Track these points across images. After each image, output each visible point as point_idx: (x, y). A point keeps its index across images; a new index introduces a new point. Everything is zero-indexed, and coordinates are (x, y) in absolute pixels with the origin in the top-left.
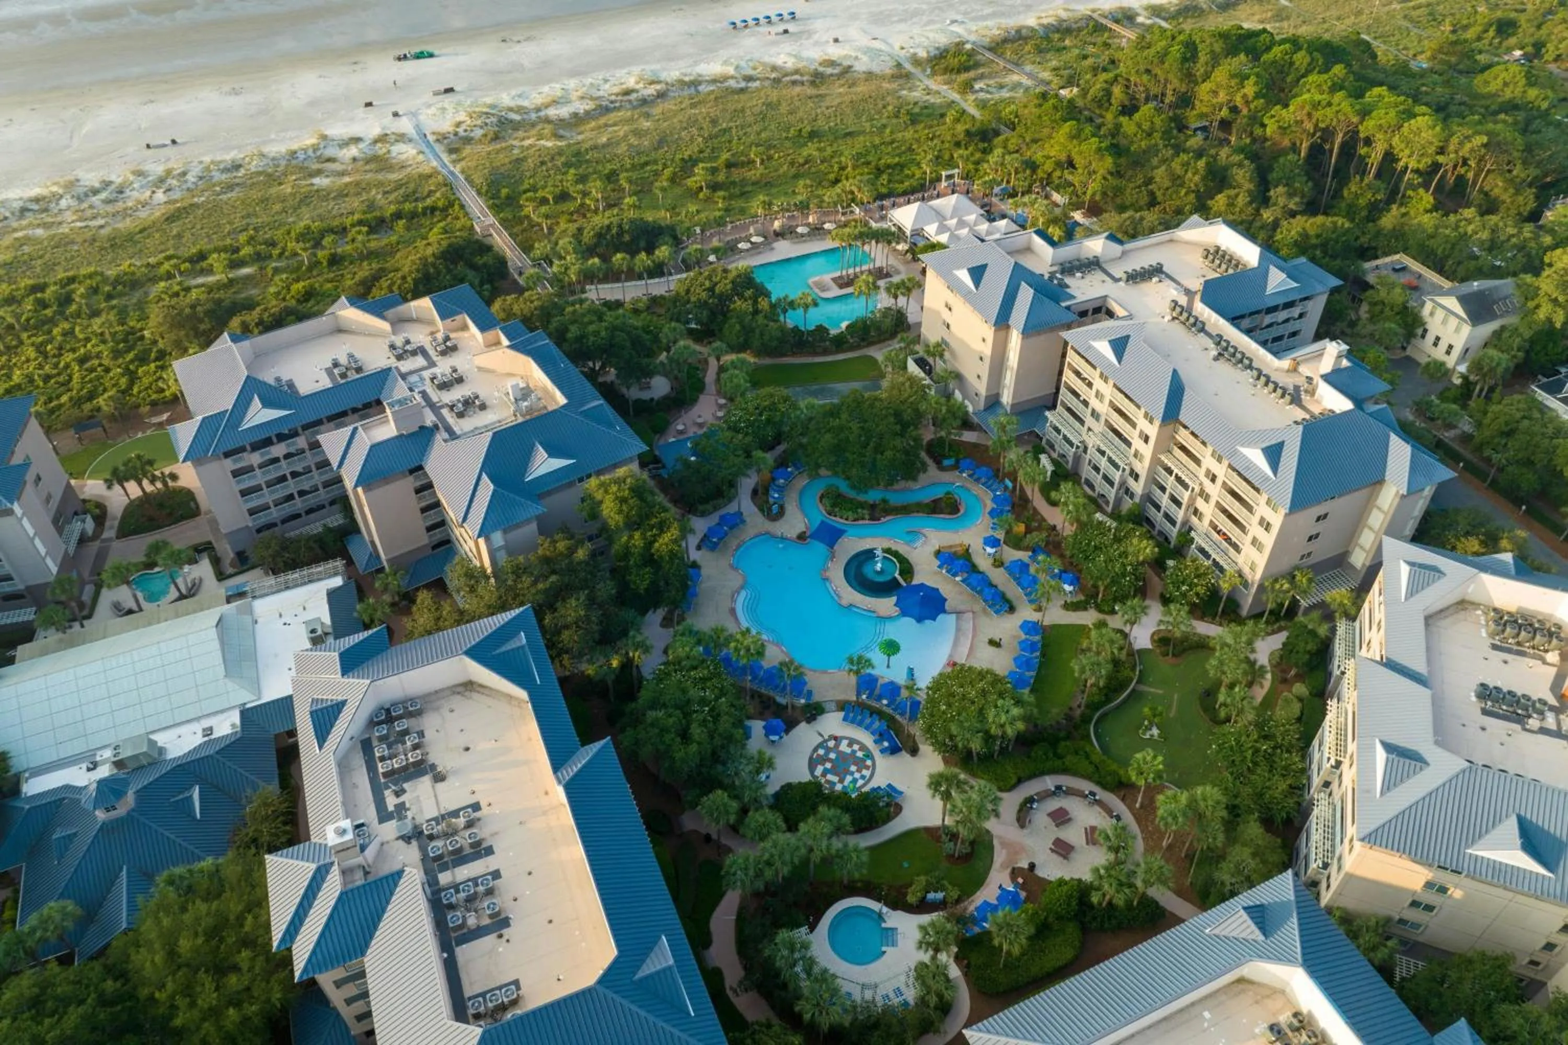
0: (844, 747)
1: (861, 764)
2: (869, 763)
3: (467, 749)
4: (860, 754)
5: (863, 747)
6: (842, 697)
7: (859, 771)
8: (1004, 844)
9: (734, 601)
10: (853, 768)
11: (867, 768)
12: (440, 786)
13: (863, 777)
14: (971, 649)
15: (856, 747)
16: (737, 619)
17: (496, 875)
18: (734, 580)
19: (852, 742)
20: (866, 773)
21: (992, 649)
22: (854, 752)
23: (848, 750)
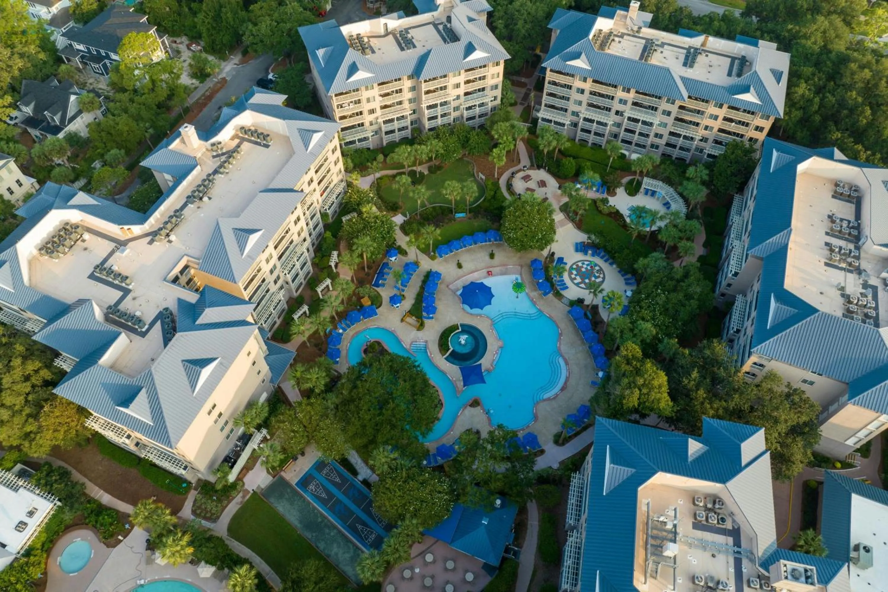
0: (578, 280)
1: (578, 269)
2: (574, 266)
3: (821, 293)
4: (574, 272)
5: (570, 273)
6: (556, 300)
7: (582, 267)
8: (559, 201)
9: (557, 395)
10: (583, 270)
11: (577, 265)
12: (843, 285)
13: (583, 264)
14: (472, 272)
15: (573, 276)
16: (565, 383)
17: (827, 234)
18: (544, 409)
19: (572, 280)
20: (580, 264)
21: (463, 264)
22: (576, 275)
23: (578, 277)
